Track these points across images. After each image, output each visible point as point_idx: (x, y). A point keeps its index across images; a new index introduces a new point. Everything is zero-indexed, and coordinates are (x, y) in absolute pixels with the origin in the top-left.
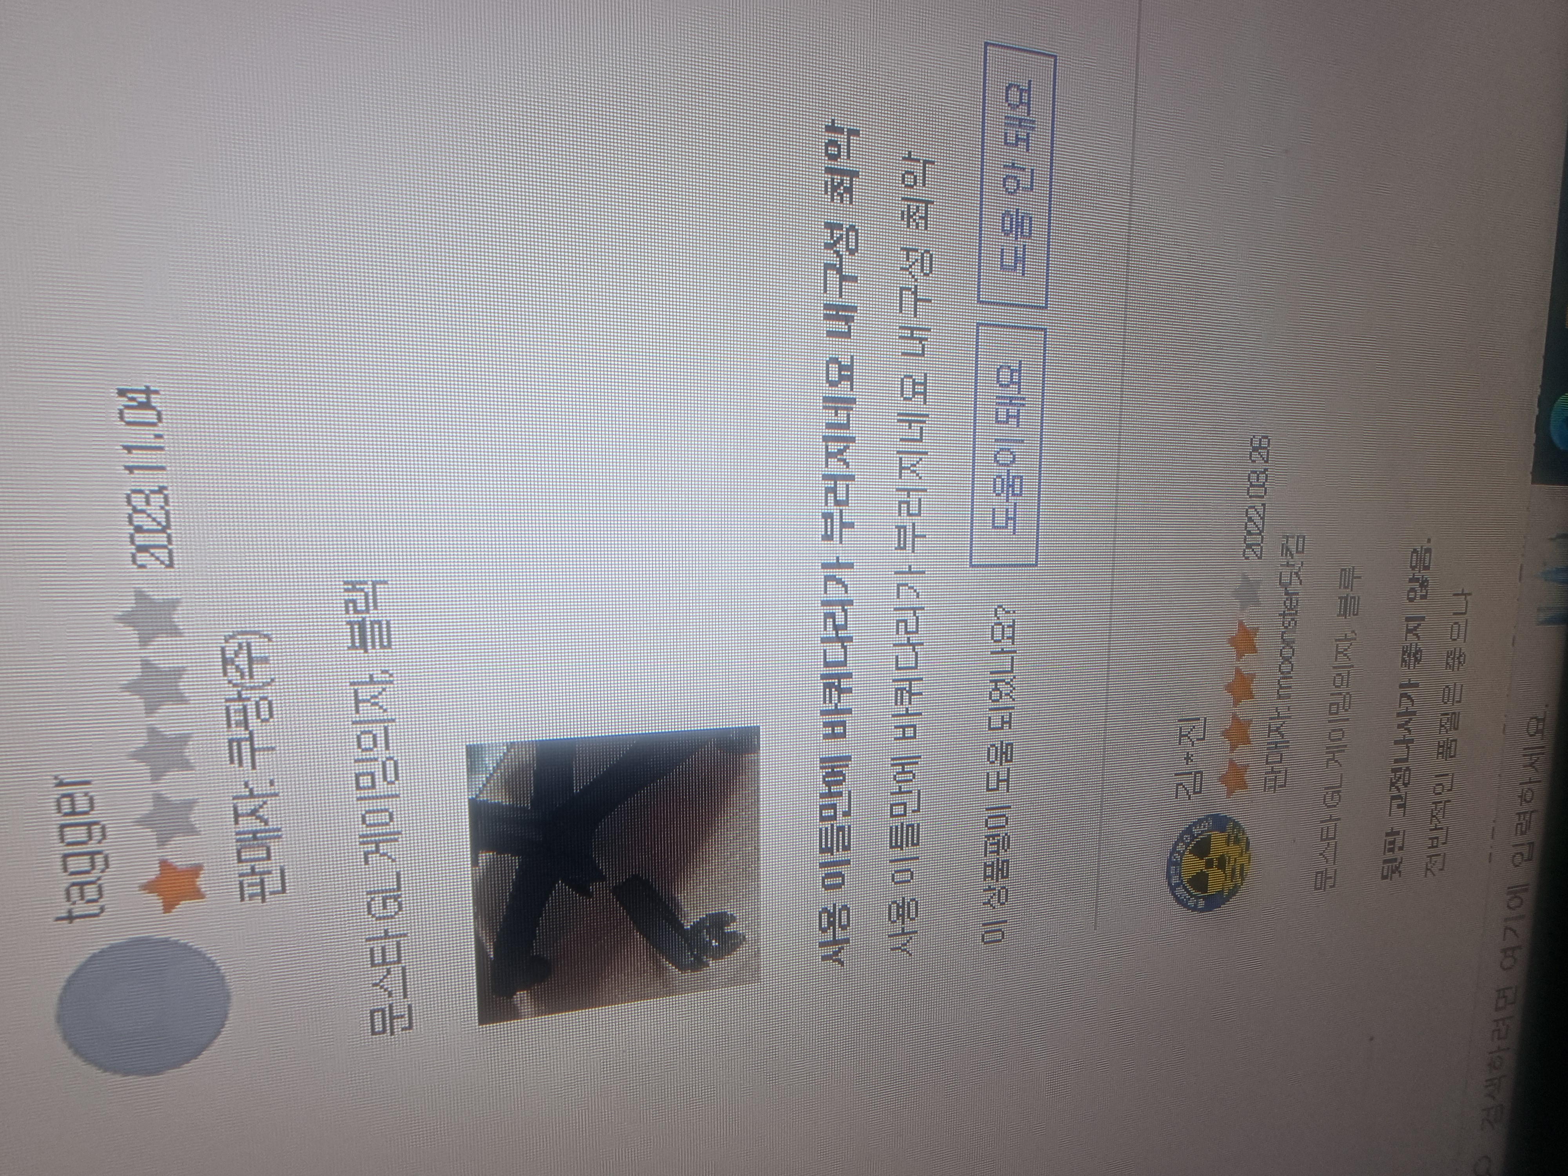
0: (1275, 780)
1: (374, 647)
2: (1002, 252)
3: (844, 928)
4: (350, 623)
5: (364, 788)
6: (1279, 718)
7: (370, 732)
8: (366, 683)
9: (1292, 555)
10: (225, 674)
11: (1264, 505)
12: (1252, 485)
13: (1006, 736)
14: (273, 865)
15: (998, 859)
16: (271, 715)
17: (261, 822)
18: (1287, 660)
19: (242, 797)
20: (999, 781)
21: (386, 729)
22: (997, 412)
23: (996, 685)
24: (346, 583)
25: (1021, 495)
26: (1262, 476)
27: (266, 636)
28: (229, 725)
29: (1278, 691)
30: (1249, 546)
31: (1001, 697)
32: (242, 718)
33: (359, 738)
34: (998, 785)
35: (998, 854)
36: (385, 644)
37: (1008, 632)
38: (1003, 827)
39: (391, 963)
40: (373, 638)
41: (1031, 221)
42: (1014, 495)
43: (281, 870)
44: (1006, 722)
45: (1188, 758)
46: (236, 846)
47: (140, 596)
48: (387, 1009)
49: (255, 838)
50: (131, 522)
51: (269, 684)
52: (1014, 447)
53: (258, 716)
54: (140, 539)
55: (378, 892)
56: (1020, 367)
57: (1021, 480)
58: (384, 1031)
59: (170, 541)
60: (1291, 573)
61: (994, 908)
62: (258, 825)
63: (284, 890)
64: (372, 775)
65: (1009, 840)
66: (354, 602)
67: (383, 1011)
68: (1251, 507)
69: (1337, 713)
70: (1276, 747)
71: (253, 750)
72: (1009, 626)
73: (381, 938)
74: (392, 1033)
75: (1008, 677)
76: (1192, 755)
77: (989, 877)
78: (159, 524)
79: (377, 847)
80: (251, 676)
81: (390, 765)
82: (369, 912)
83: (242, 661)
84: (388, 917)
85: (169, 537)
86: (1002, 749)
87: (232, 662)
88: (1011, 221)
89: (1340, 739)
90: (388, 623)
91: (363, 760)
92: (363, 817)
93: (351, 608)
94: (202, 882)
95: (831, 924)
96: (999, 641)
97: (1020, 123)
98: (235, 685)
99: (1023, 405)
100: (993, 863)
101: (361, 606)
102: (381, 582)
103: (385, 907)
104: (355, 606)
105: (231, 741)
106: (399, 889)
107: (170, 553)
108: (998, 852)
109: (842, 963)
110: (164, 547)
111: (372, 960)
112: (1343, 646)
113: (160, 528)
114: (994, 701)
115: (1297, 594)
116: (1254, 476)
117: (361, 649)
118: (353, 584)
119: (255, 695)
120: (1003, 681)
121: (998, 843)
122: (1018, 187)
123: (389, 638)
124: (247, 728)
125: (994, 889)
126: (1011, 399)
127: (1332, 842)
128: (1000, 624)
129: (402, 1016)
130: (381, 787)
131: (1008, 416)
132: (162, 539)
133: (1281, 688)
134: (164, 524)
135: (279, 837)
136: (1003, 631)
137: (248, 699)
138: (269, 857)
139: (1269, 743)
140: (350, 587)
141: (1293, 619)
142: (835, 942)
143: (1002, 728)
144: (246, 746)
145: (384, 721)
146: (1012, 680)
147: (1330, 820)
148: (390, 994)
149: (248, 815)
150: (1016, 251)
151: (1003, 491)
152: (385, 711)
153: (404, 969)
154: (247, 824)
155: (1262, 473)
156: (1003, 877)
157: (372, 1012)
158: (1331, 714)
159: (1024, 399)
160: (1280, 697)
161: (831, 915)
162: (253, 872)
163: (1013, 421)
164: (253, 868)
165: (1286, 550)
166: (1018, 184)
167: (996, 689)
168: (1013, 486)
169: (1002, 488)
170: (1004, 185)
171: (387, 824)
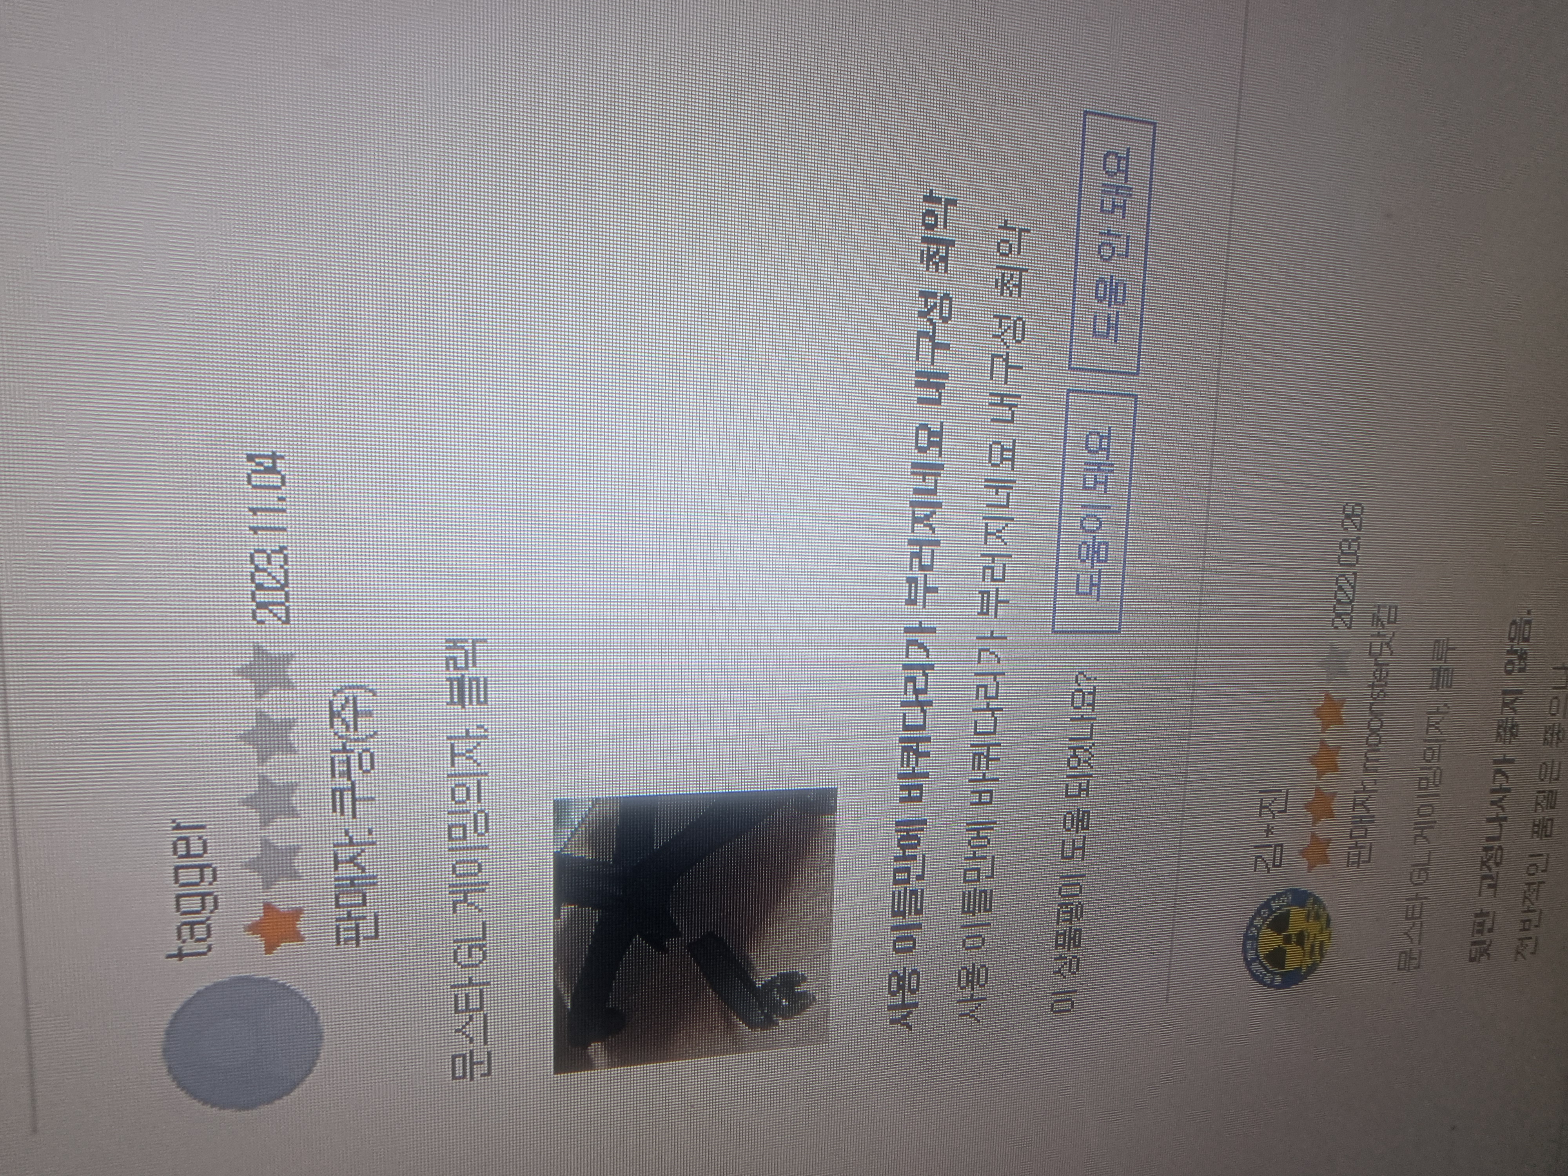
0: (1359, 855)
1: (471, 702)
2: (1095, 319)
3: (913, 992)
4: (450, 680)
5: (456, 839)
6: (1364, 791)
7: (464, 785)
8: (462, 738)
9: (1383, 625)
10: (332, 726)
11: (1355, 574)
12: (1343, 553)
13: (1082, 803)
14: (368, 911)
15: (1070, 928)
16: (372, 767)
17: (358, 869)
18: (1374, 732)
19: (341, 845)
20: (1074, 849)
21: (479, 782)
22: (1085, 478)
23: (1075, 752)
24: (448, 641)
25: (1106, 561)
26: (1354, 545)
27: (371, 691)
28: (333, 775)
29: (1365, 764)
30: (1339, 615)
31: (1079, 765)
32: (345, 769)
33: (453, 791)
34: (1073, 853)
35: (1071, 923)
36: (482, 700)
37: (1089, 699)
38: (1077, 895)
39: (473, 1010)
40: (471, 695)
41: (1125, 287)
42: (1099, 561)
43: (375, 915)
44: (1084, 790)
45: (1268, 831)
46: (335, 891)
47: (258, 650)
48: (468, 1055)
49: (352, 884)
50: (253, 580)
51: (371, 736)
52: (1100, 513)
53: (361, 767)
54: (261, 596)
55: (465, 940)
56: (1109, 433)
57: (1107, 546)
58: (464, 1076)
59: (287, 599)
60: (1382, 645)
61: (1064, 977)
62: (355, 872)
63: (376, 936)
64: (464, 826)
65: (1082, 909)
66: (455, 659)
67: (464, 1056)
68: (1341, 576)
69: (1426, 789)
70: (1361, 822)
71: (354, 800)
72: (1089, 693)
73: (466, 985)
74: (472, 1078)
75: (1087, 744)
76: (1273, 828)
77: (1060, 945)
78: (278, 582)
79: (465, 897)
80: (356, 729)
81: (481, 818)
82: (455, 960)
83: (348, 714)
84: (473, 966)
85: (287, 595)
86: (1078, 816)
87: (339, 715)
88: (1105, 288)
89: (1429, 815)
90: (485, 680)
91: (456, 812)
92: (454, 867)
93: (452, 665)
94: (302, 926)
95: (901, 987)
96: (1079, 708)
97: (1117, 190)
98: (340, 737)
99: (1112, 471)
100: (1065, 931)
101: (461, 663)
102: (481, 641)
103: (470, 955)
104: (455, 663)
105: (334, 791)
106: (484, 938)
107: (287, 609)
108: (1070, 921)
109: (910, 1027)
110: (282, 604)
111: (456, 1007)
112: (1434, 719)
113: (279, 585)
114: (1072, 768)
115: (1387, 665)
116: (1345, 546)
117: (459, 705)
118: (455, 641)
119: (358, 747)
120: (1082, 748)
121: (1071, 912)
122: (1113, 254)
123: (486, 694)
124: (349, 778)
125: (1066, 958)
126: (1099, 465)
127: (1418, 922)
128: (1081, 690)
129: (482, 1063)
130: (472, 839)
131: (1096, 483)
132: (280, 596)
133: (1368, 760)
134: (283, 582)
135: (374, 884)
136: (1084, 697)
137: (352, 751)
138: (364, 904)
139: (1353, 818)
140: (452, 644)
141: (1382, 691)
142: (904, 1006)
143: (1079, 796)
144: (348, 796)
145: (478, 775)
146: (1091, 748)
147: (1416, 899)
148: (471, 1041)
149: (347, 862)
150: (1109, 318)
151: (1087, 558)
152: (479, 765)
153: (485, 1016)
154: (347, 870)
155: (1353, 540)
156: (1075, 946)
157: (454, 1057)
158: (1420, 789)
159: (1112, 465)
160: (1366, 770)
161: (901, 979)
162: (349, 918)
163: (1100, 487)
164: (349, 913)
165: (1376, 620)
166: (1113, 251)
167: (1075, 756)
168: (1098, 552)
169: (1088, 554)
170: (1099, 252)
171: (476, 875)
